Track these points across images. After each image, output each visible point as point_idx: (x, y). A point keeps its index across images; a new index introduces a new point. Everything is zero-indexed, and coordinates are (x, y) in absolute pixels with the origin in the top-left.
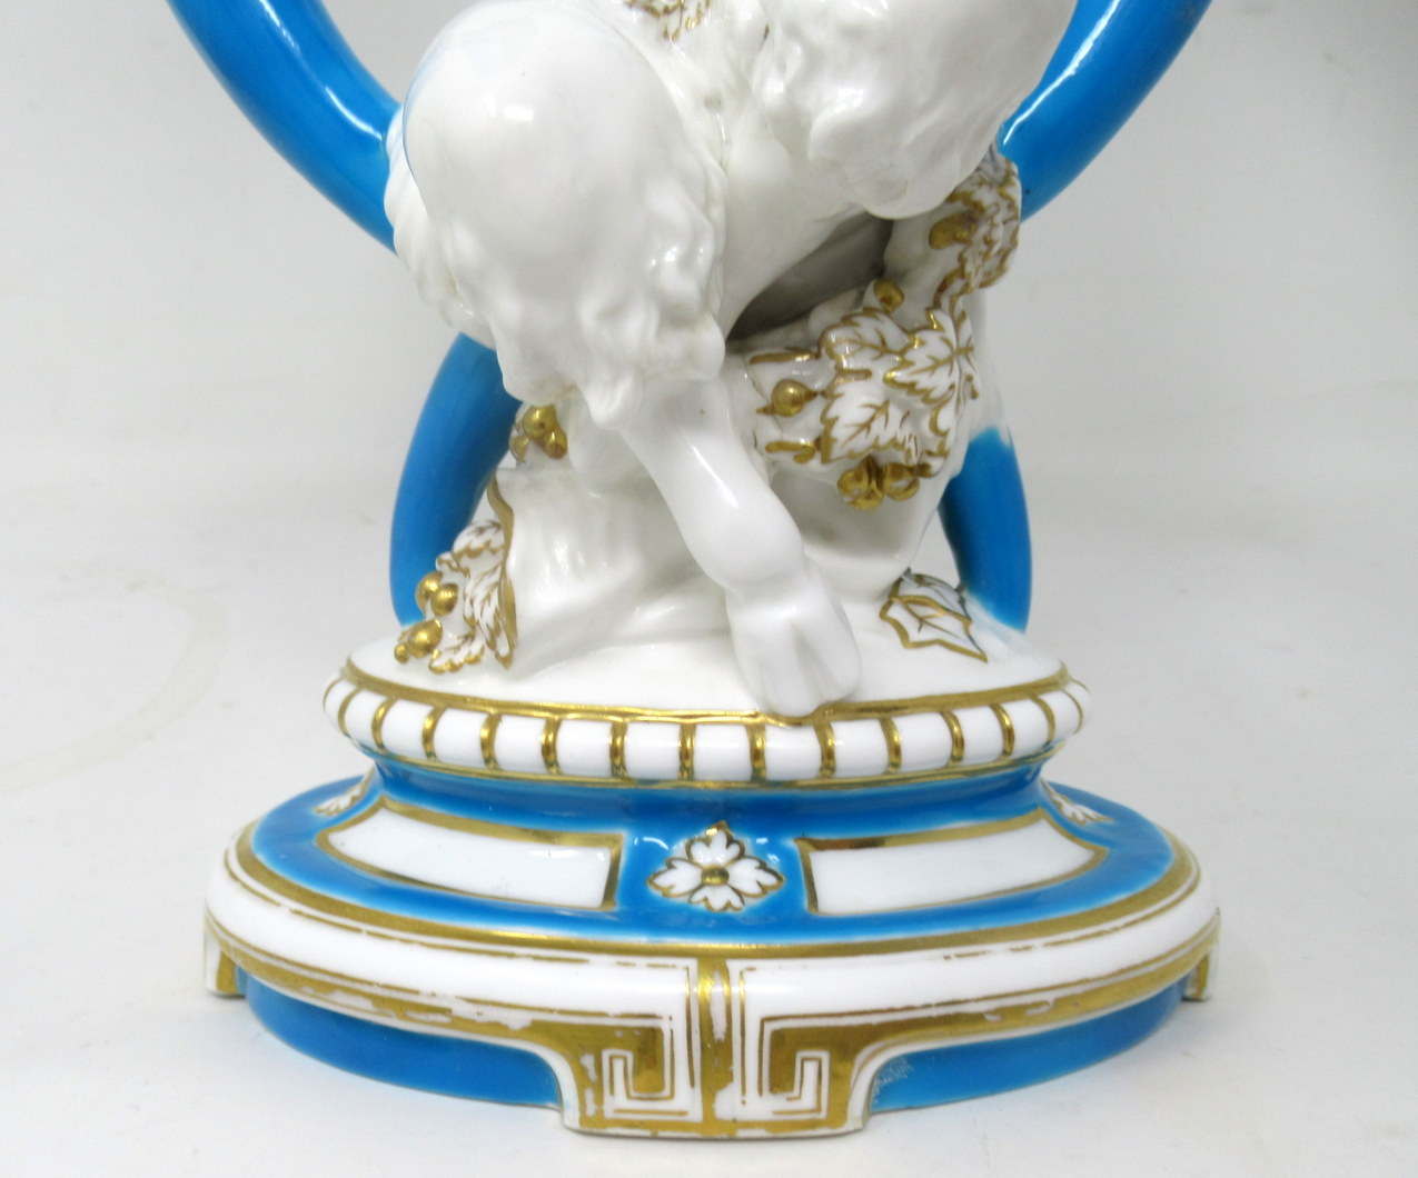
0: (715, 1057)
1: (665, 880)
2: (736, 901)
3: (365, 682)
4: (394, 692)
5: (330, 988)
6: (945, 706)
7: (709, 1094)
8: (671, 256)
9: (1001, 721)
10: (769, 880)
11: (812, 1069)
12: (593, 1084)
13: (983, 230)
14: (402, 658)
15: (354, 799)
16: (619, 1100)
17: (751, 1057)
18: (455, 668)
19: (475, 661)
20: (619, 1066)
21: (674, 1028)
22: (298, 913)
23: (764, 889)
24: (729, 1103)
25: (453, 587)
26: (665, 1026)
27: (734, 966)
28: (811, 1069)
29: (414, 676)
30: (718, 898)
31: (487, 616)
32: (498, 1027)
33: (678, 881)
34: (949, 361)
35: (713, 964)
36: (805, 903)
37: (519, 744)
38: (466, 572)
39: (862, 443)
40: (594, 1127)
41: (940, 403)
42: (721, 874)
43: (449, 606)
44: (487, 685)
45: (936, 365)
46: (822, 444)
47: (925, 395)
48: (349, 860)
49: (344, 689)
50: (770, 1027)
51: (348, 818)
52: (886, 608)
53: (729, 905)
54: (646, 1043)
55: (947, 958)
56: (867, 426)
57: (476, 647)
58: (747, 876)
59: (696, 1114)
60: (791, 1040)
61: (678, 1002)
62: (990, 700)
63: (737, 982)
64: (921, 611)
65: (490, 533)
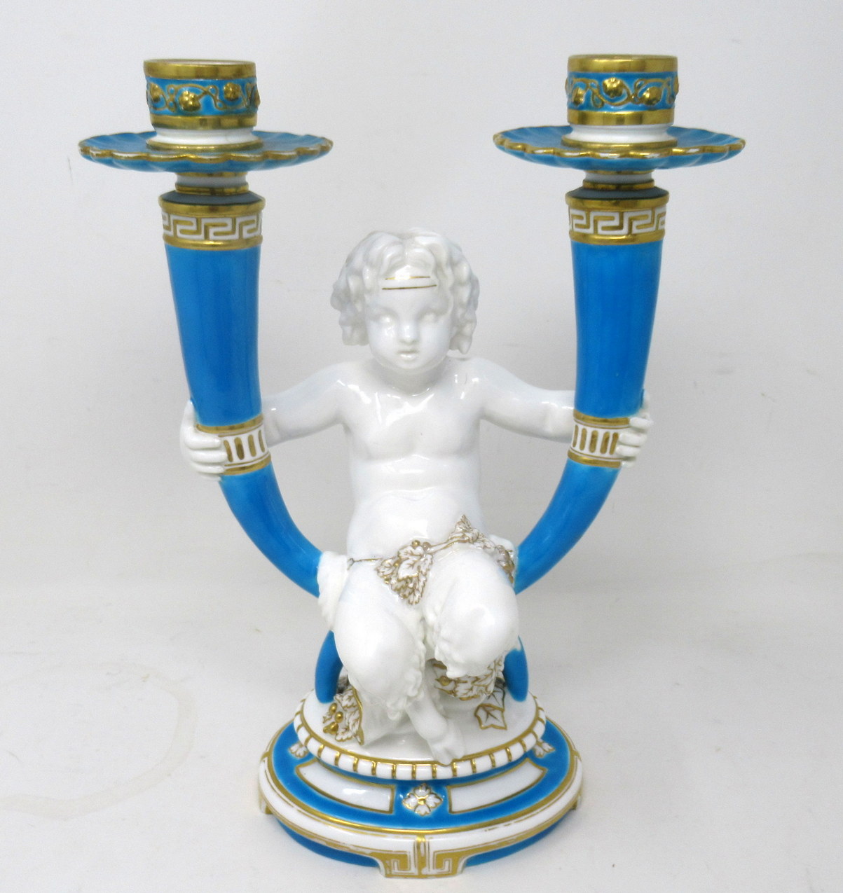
0: (422, 862)
1: (406, 804)
2: (427, 811)
3: (313, 735)
4: (326, 744)
6: (490, 753)
7: (420, 869)
9: (508, 753)
10: (438, 802)
11: (447, 865)
12: (388, 867)
14: (325, 731)
16: (396, 871)
17: (431, 861)
18: (342, 740)
19: (348, 739)
20: (396, 864)
21: (411, 854)
22: (300, 812)
23: (436, 804)
24: (425, 871)
25: (341, 713)
26: (408, 854)
29: (329, 739)
30: (422, 811)
31: (354, 730)
33: (410, 804)
35: (421, 835)
36: (448, 809)
37: (365, 768)
38: (346, 711)
40: (389, 876)
42: (423, 800)
43: (341, 718)
44: (353, 747)
46: (453, 692)
48: (309, 783)
50: (436, 854)
51: (304, 762)
53: (426, 813)
54: (401, 858)
55: (486, 831)
56: (466, 693)
57: (349, 734)
58: (432, 801)
59: (416, 874)
60: (441, 857)
61: (412, 846)
62: (505, 747)
63: (426, 839)
64: (488, 709)
65: (353, 700)
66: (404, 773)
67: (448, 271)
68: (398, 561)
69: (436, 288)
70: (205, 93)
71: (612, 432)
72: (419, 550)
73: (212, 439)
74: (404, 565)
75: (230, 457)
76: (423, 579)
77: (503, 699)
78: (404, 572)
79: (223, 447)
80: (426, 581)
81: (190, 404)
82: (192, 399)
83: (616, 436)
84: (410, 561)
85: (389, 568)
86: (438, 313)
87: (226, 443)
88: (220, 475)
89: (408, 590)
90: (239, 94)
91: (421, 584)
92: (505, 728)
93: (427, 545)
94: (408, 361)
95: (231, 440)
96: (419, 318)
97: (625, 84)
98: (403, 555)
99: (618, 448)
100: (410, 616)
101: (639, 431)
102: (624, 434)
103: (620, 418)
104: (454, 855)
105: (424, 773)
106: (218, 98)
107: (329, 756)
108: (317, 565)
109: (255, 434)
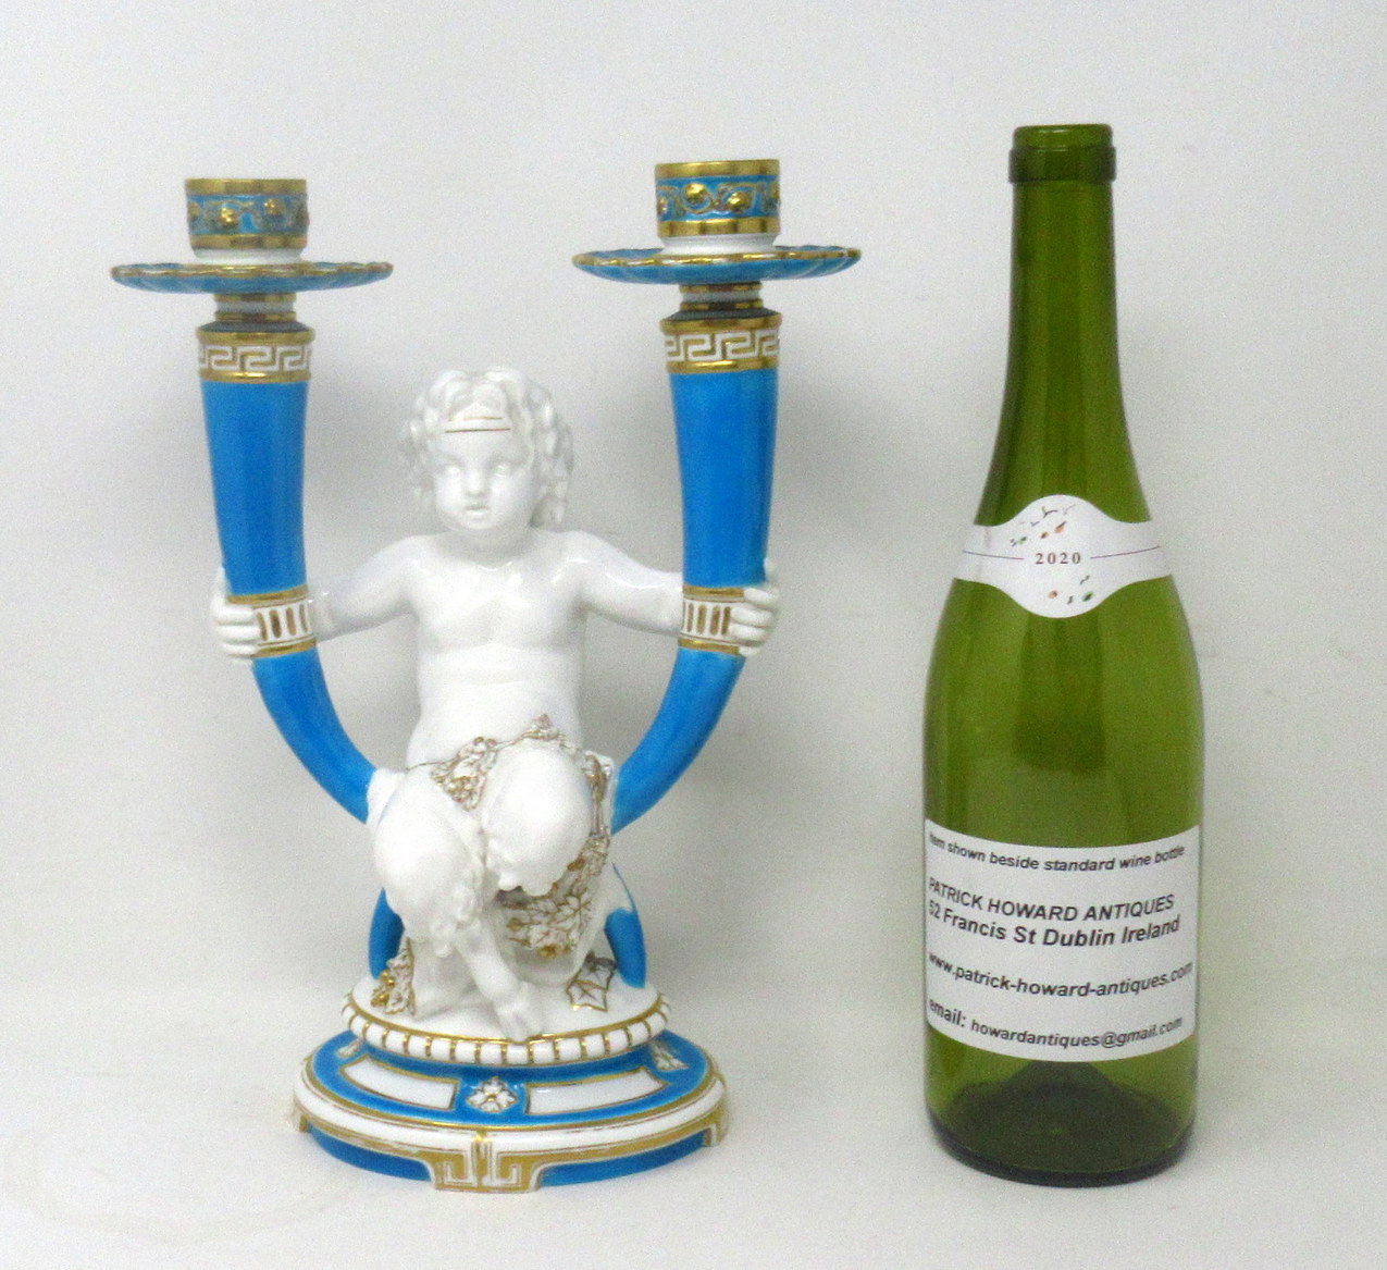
0: (482, 1168)
1: (472, 1099)
2: (497, 1108)
3: (360, 1012)
4: (372, 1020)
5: (349, 1136)
6: (581, 1035)
7: (480, 1180)
8: (459, 909)
9: (604, 1038)
10: (512, 1099)
12: (440, 1173)
13: (587, 866)
14: (374, 1004)
15: (355, 1051)
16: (449, 1179)
17: (494, 1166)
18: (393, 1013)
19: (401, 1010)
20: (449, 1168)
21: (468, 1154)
22: (336, 1106)
23: (509, 1103)
24: (486, 1181)
25: (392, 978)
26: (464, 1154)
27: (490, 1134)
28: (515, 1171)
29: (377, 1013)
30: (490, 1107)
31: (406, 996)
32: (407, 1153)
33: (477, 1099)
34: (574, 915)
35: (483, 1132)
36: (524, 1109)
37: (417, 1047)
38: (398, 975)
39: (541, 945)
40: (441, 1187)
41: (568, 932)
42: (493, 1096)
43: (393, 985)
44: (403, 1021)
45: (567, 917)
46: (526, 942)
47: (563, 929)
48: (353, 1081)
49: (350, 1012)
50: (500, 1156)
51: (353, 1060)
52: (569, 987)
53: (494, 1110)
54: (456, 1158)
55: (569, 1132)
56: (541, 940)
57: (402, 1005)
58: (504, 1099)
59: (475, 1184)
60: (508, 1160)
61: (469, 1146)
62: (603, 1031)
63: (489, 1139)
64: (586, 987)
65: (407, 961)
66: (465, 1053)
67: (525, 414)
68: (456, 761)
69: (509, 434)
70: (245, 210)
71: (722, 606)
72: (481, 747)
73: (244, 612)
74: (461, 764)
75: (264, 634)
76: (482, 779)
77: (609, 980)
78: (461, 771)
79: (257, 622)
80: (486, 780)
81: (221, 571)
82: (225, 566)
83: (727, 611)
84: (470, 760)
85: (443, 772)
86: (516, 464)
87: (260, 618)
88: (252, 656)
89: (464, 793)
90: (284, 212)
91: (480, 784)
92: (605, 1010)
93: (493, 742)
94: (476, 520)
95: (266, 613)
96: (490, 467)
97: (708, 190)
98: (462, 754)
99: (731, 627)
100: (465, 825)
101: (759, 607)
102: (738, 610)
103: (734, 588)
104: (525, 1160)
105: (491, 1055)
106: (258, 215)
107: (375, 1034)
108: (368, 782)
109: (295, 607)
